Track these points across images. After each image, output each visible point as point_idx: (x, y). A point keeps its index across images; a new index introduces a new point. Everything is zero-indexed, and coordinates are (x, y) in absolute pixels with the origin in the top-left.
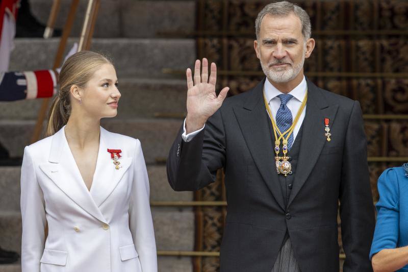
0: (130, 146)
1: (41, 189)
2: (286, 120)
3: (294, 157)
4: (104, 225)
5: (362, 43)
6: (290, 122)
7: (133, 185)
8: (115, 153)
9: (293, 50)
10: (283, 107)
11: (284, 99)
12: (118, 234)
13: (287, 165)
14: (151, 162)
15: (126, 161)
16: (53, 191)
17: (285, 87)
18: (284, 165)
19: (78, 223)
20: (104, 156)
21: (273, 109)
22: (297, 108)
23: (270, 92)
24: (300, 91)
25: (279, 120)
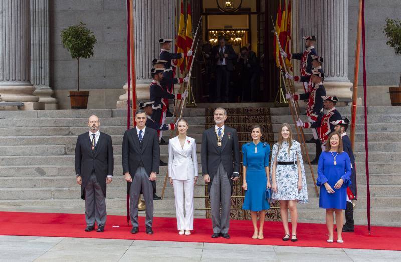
0: (193, 140)
1: (172, 149)
2: (220, 134)
3: (222, 142)
4: (185, 157)
5: (242, 117)
6: (221, 134)
7: (193, 148)
8: (189, 141)
9: (221, 116)
10: (219, 131)
11: (220, 129)
12: (189, 160)
13: (220, 144)
14: (197, 143)
15: (191, 143)
16: (175, 149)
17: (219, 125)
18: (219, 144)
19: (180, 156)
20: (186, 142)
21: (217, 132)
22: (222, 131)
23: (216, 127)
24: (223, 127)
25: (218, 134)
